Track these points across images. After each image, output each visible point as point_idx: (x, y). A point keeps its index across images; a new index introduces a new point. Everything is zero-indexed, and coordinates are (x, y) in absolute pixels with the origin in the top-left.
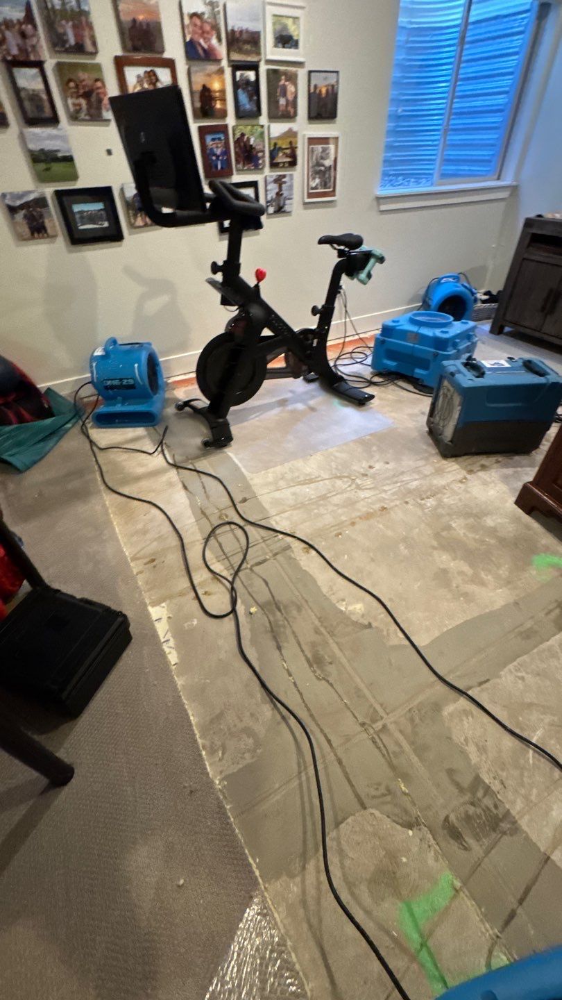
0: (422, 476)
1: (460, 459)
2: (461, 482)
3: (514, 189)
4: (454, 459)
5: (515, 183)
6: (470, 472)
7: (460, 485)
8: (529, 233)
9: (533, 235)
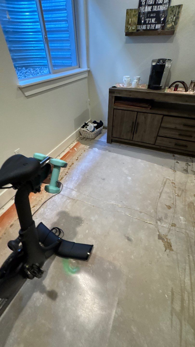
3: (89, 72)
5: (89, 69)
8: (113, 96)
9: (115, 97)
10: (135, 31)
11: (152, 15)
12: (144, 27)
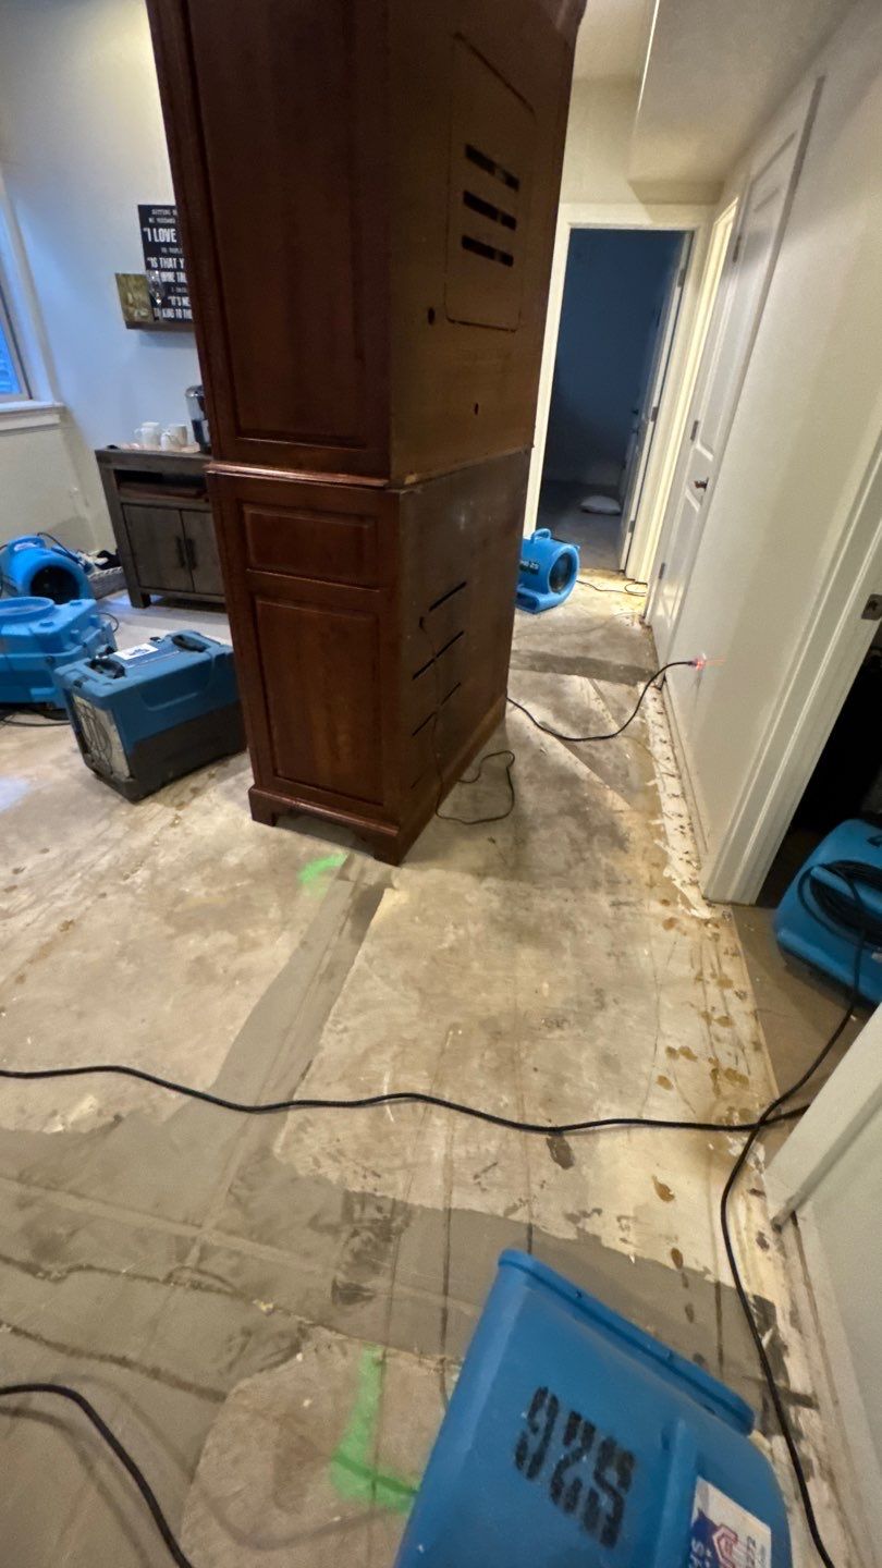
0: (110, 845)
1: (161, 794)
2: (173, 825)
3: (63, 412)
4: (150, 798)
5: (59, 404)
6: (181, 806)
7: (174, 830)
8: (108, 471)
9: (117, 472)
10: (150, 320)
11: (179, 290)
12: (169, 313)
